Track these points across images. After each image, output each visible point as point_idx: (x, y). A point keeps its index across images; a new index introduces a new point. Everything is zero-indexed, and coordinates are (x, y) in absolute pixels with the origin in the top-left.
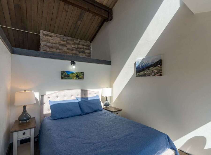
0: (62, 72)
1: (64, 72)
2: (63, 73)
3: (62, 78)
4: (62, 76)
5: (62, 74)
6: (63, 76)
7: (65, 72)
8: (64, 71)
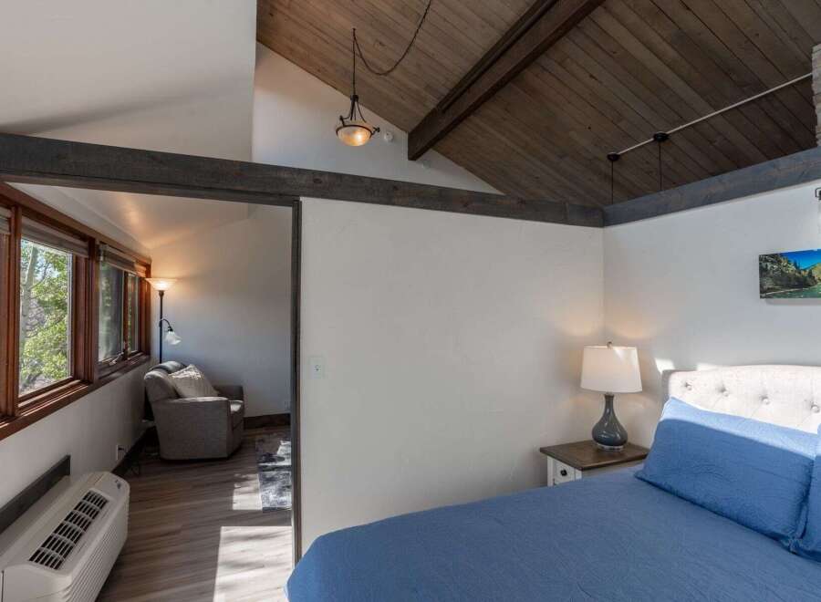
0: (763, 259)
1: (776, 258)
2: (769, 265)
3: (765, 292)
4: (761, 286)
5: (763, 271)
6: (769, 284)
7: (782, 255)
8: (773, 256)
